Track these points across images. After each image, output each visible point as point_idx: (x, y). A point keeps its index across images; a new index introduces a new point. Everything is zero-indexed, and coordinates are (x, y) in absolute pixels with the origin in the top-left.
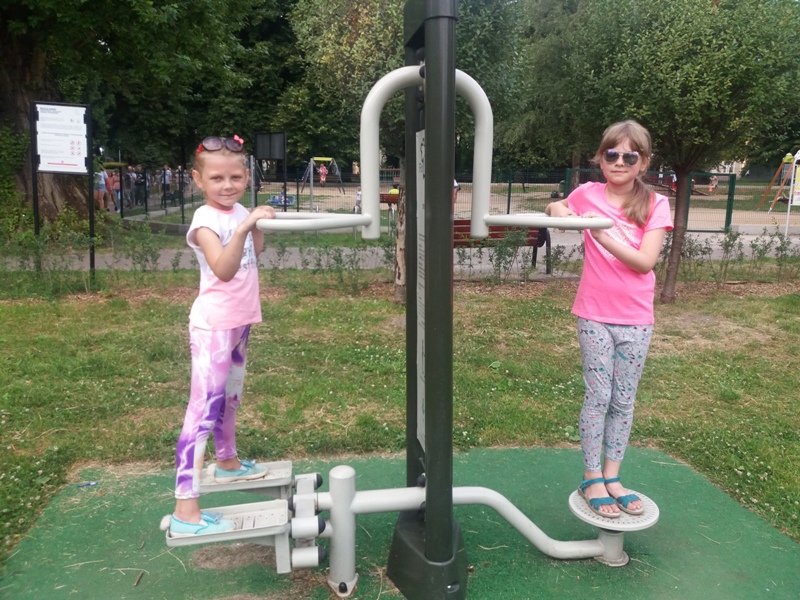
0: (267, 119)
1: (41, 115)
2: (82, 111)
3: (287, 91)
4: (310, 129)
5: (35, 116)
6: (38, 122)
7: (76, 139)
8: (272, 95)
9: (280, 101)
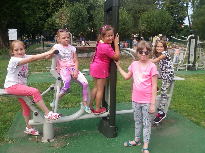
0: (43, 26)
2: (16, 30)
3: (48, 19)
4: (54, 28)
6: (9, 32)
7: (15, 34)
8: (44, 20)
9: (46, 21)
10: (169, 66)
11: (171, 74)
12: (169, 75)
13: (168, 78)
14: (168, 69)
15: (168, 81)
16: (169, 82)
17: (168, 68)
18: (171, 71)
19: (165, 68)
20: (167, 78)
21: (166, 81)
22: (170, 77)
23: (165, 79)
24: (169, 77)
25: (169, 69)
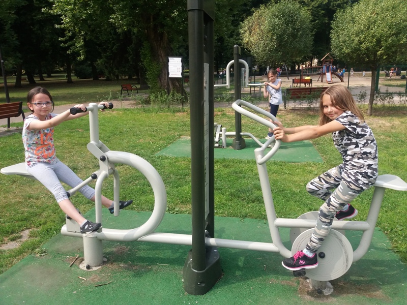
1: (170, 61)
2: (180, 59)
5: (168, 61)
6: (169, 63)
7: (179, 67)
10: (362, 152)
11: (365, 172)
12: (361, 173)
13: (357, 180)
14: (359, 158)
15: (353, 187)
16: (354, 189)
17: (360, 156)
18: (366, 164)
19: (353, 156)
20: (353, 178)
21: (348, 187)
22: (362, 179)
23: (349, 180)
24: (360, 177)
25: (362, 158)
